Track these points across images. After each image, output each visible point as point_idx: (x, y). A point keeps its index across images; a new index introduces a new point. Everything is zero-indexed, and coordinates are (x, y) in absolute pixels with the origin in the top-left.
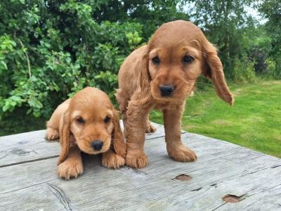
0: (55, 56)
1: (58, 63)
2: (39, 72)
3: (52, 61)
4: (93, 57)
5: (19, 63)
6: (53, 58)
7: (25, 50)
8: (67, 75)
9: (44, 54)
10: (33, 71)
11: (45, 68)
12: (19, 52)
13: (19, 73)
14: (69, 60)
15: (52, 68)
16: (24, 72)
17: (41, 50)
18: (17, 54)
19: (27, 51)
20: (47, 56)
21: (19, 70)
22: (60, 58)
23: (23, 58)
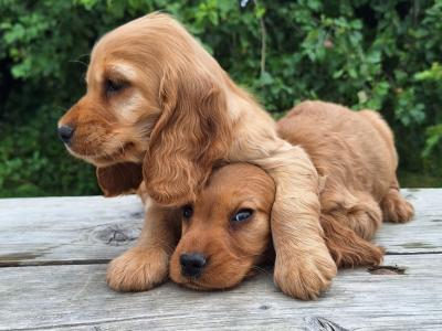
0: (327, 29)
1: (328, 44)
2: (285, 66)
3: (316, 41)
4: (419, 33)
5: (245, 44)
6: (321, 34)
7: (260, 13)
8: (346, 73)
9: (301, 24)
10: (271, 62)
11: (297, 57)
12: (247, 19)
13: (241, 67)
14: (356, 39)
15: (313, 57)
16: (252, 63)
17: (297, 13)
18: (242, 23)
19: (264, 17)
20: (308, 28)
21: (243, 58)
22: (339, 32)
23: (255, 33)
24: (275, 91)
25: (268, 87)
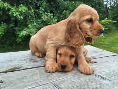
0: (46, 15)
1: (47, 18)
2: (39, 21)
3: (44, 17)
5: (30, 17)
6: (45, 16)
7: (33, 11)
8: (51, 23)
9: (41, 14)
10: (36, 20)
11: (41, 20)
14: (52, 17)
15: (44, 20)
16: (32, 21)
17: (40, 11)
18: (29, 12)
19: (34, 11)
20: (43, 14)
21: (30, 20)
22: (48, 15)
23: (32, 15)
24: (37, 26)
25: (35, 25)
